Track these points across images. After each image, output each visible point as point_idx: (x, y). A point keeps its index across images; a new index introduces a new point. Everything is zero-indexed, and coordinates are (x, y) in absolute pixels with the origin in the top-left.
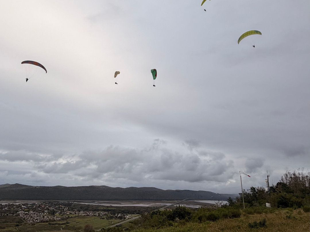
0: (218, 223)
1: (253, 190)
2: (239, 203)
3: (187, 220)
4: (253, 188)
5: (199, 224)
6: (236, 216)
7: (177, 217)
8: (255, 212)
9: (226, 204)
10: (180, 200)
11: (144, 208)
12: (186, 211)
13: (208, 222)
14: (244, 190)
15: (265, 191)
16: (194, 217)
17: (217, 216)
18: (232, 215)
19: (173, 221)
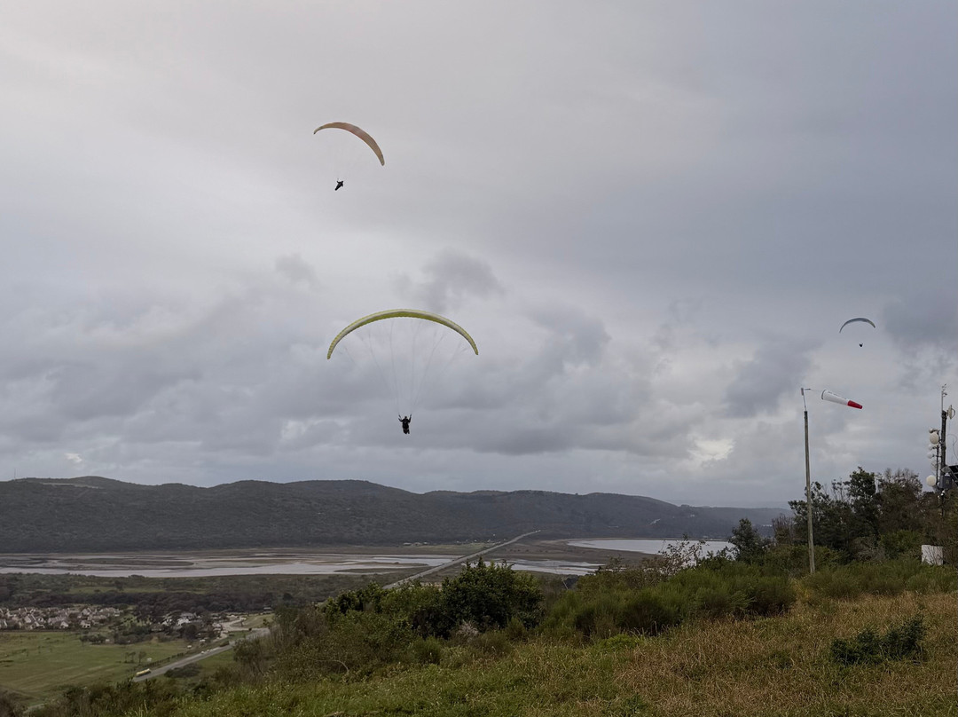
0: (676, 644)
1: (860, 485)
2: (787, 550)
3: (520, 633)
4: (863, 474)
5: (577, 651)
6: (767, 605)
7: (467, 618)
8: (866, 587)
9: (723, 552)
10: (493, 539)
11: (311, 584)
12: (517, 587)
13: (623, 636)
14: (817, 484)
15: (917, 489)
16: (552, 619)
17: (673, 609)
18: (746, 604)
19: (447, 636)
